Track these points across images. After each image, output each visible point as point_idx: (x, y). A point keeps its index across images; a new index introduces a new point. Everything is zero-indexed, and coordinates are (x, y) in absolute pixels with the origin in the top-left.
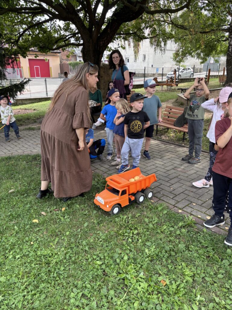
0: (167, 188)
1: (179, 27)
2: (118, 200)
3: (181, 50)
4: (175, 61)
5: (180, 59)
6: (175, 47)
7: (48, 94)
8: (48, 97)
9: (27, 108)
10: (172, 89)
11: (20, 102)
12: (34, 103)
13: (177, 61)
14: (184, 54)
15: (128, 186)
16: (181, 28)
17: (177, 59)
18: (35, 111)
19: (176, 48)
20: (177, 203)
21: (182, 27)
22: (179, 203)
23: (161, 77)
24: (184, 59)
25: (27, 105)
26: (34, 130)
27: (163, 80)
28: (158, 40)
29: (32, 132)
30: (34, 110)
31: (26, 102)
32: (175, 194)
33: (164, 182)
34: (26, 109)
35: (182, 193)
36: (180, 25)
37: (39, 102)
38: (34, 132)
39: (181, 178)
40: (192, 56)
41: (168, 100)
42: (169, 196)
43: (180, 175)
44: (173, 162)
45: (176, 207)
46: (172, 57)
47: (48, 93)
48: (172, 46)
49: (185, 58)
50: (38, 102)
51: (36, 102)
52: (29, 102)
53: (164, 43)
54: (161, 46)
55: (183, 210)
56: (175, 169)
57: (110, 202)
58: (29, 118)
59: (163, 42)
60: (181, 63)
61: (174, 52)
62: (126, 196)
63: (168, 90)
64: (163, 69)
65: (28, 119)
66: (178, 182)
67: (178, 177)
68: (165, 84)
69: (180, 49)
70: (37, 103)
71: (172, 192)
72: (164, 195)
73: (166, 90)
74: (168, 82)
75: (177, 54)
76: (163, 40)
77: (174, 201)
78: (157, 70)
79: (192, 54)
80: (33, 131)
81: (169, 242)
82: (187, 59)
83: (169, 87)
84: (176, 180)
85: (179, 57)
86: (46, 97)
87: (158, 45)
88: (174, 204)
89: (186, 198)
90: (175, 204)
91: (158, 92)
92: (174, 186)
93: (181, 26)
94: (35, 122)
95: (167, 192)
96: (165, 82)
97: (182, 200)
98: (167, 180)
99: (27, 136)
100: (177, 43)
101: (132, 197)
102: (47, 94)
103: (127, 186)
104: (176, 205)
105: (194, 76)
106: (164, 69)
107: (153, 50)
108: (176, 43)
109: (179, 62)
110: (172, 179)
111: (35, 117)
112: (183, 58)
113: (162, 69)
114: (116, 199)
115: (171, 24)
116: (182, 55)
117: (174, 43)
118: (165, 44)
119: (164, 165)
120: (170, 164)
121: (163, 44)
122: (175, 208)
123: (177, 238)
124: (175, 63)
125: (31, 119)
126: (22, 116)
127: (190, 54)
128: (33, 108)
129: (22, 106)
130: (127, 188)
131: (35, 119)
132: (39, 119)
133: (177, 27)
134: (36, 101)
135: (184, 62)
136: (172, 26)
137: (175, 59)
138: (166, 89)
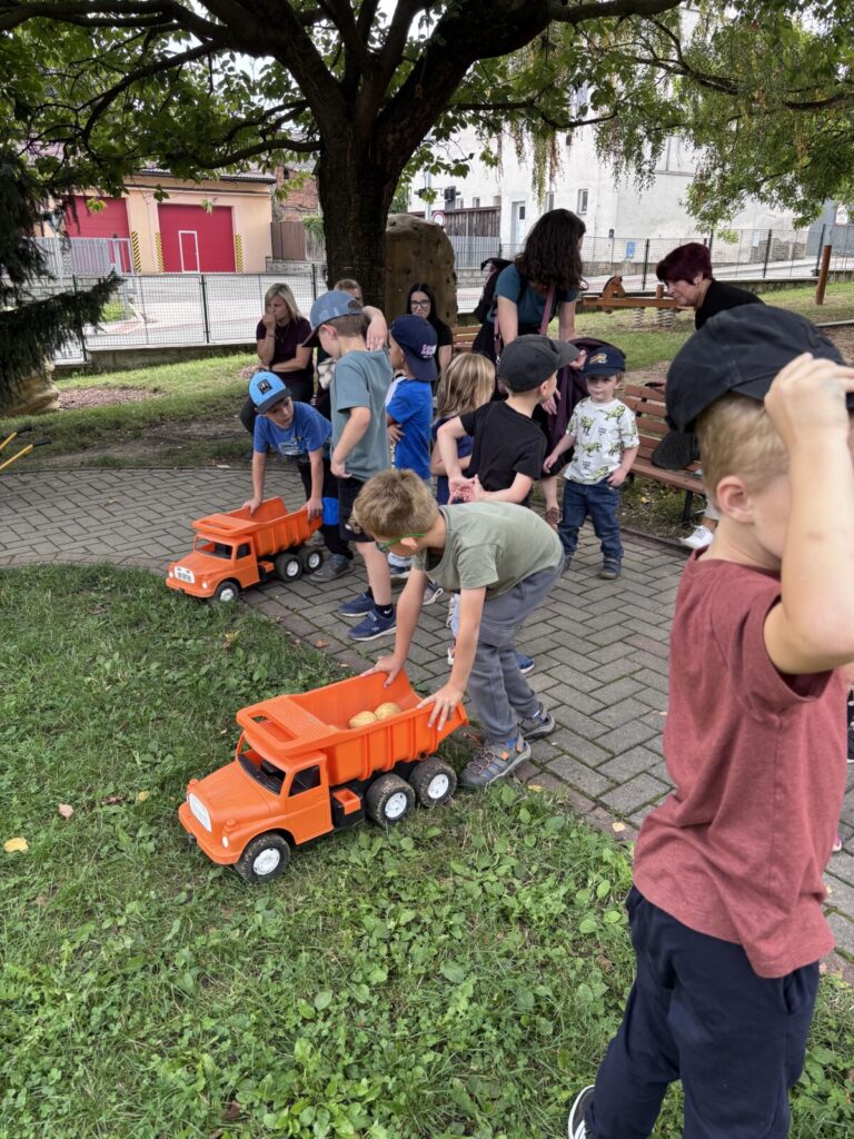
0: (580, 723)
1: (709, 85)
2: (277, 814)
3: (718, 171)
4: (695, 213)
5: (715, 208)
6: (696, 162)
7: (213, 335)
8: (211, 343)
9: (130, 384)
10: (680, 322)
11: (109, 361)
12: (156, 365)
13: (704, 217)
14: (731, 191)
15: (329, 752)
16: (716, 88)
17: (704, 208)
18: (157, 397)
19: (699, 165)
20: (610, 790)
21: (722, 85)
22: (619, 790)
23: (641, 277)
24: (730, 207)
25: (131, 373)
26: (120, 468)
27: (647, 286)
28: (631, 133)
29: (109, 477)
30: (155, 390)
31: (129, 363)
32: (608, 747)
33: (575, 694)
34: (125, 388)
35: (640, 744)
36: (715, 78)
37: (177, 361)
38: (120, 475)
39: (648, 682)
40: (763, 198)
41: (653, 363)
42: (582, 756)
43: (643, 668)
44: (627, 610)
45: (605, 807)
46: (685, 200)
47: (211, 329)
48: (683, 157)
49: (735, 202)
50: (171, 363)
51: (164, 363)
52: (140, 360)
53: (650, 145)
54: (640, 156)
55: (629, 823)
56: (631, 640)
57: (239, 823)
58: (122, 420)
59: (650, 140)
60: (719, 221)
61: (691, 181)
62: (319, 797)
63: (661, 325)
64: (647, 246)
65: (117, 425)
66: (631, 696)
67: (637, 676)
68: (652, 304)
69: (714, 168)
70: (169, 368)
71: (598, 741)
72: (564, 752)
73: (653, 325)
74: (663, 294)
75: (701, 190)
76: (648, 132)
77: (599, 778)
78: (631, 247)
79: (763, 190)
80: (114, 472)
81: (543, 966)
82: (743, 207)
83: (667, 314)
84: (625, 687)
85: (711, 198)
86: (205, 344)
87: (631, 151)
88: (599, 791)
89: (653, 771)
90: (601, 795)
91: (624, 333)
92: (613, 714)
93: (721, 80)
94: (137, 437)
95: (581, 739)
96: (653, 294)
97: (637, 775)
98: (587, 688)
99: (89, 491)
100: (704, 148)
101: (349, 798)
102: (207, 332)
103: (322, 750)
104: (603, 799)
105: (768, 273)
106: (651, 243)
107: (610, 169)
108: (698, 145)
109: (713, 217)
110: (609, 683)
111: (143, 419)
112: (725, 203)
113: (644, 243)
114: (267, 807)
115: (681, 73)
116: (722, 190)
117: (692, 147)
118: (655, 151)
119: (590, 623)
120: (615, 618)
121: (647, 148)
122: (600, 812)
123: (582, 950)
124: (694, 221)
125: (127, 426)
126: (97, 415)
127: (755, 187)
128: (153, 385)
129: (112, 375)
130: (321, 760)
131: (141, 424)
132: (157, 425)
133: (704, 83)
134: (166, 359)
135: (729, 218)
136: (684, 80)
137: (694, 207)
138: (655, 321)
